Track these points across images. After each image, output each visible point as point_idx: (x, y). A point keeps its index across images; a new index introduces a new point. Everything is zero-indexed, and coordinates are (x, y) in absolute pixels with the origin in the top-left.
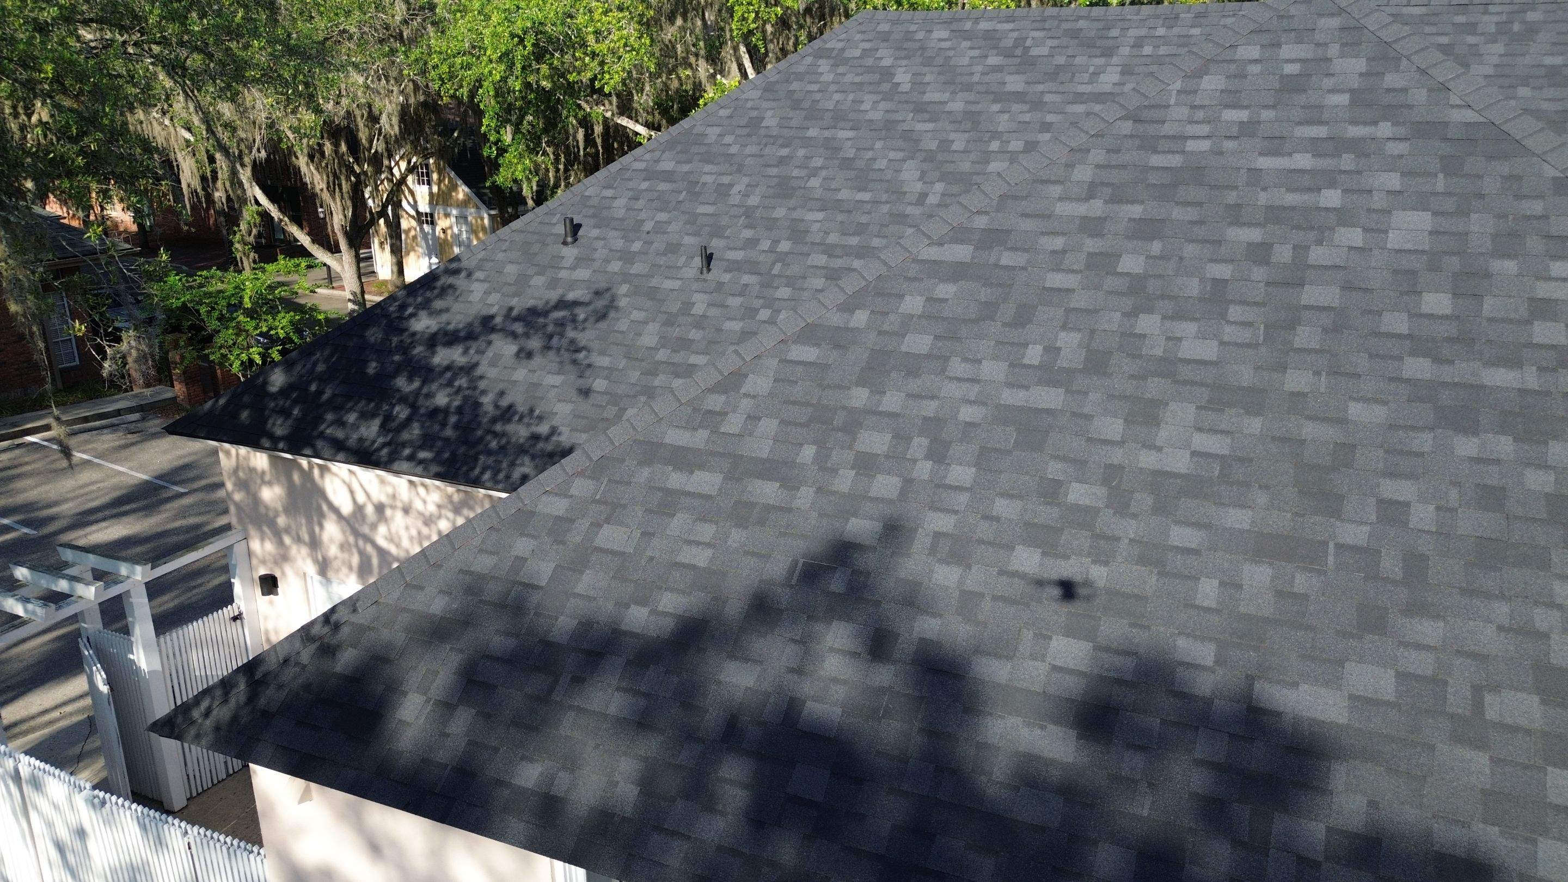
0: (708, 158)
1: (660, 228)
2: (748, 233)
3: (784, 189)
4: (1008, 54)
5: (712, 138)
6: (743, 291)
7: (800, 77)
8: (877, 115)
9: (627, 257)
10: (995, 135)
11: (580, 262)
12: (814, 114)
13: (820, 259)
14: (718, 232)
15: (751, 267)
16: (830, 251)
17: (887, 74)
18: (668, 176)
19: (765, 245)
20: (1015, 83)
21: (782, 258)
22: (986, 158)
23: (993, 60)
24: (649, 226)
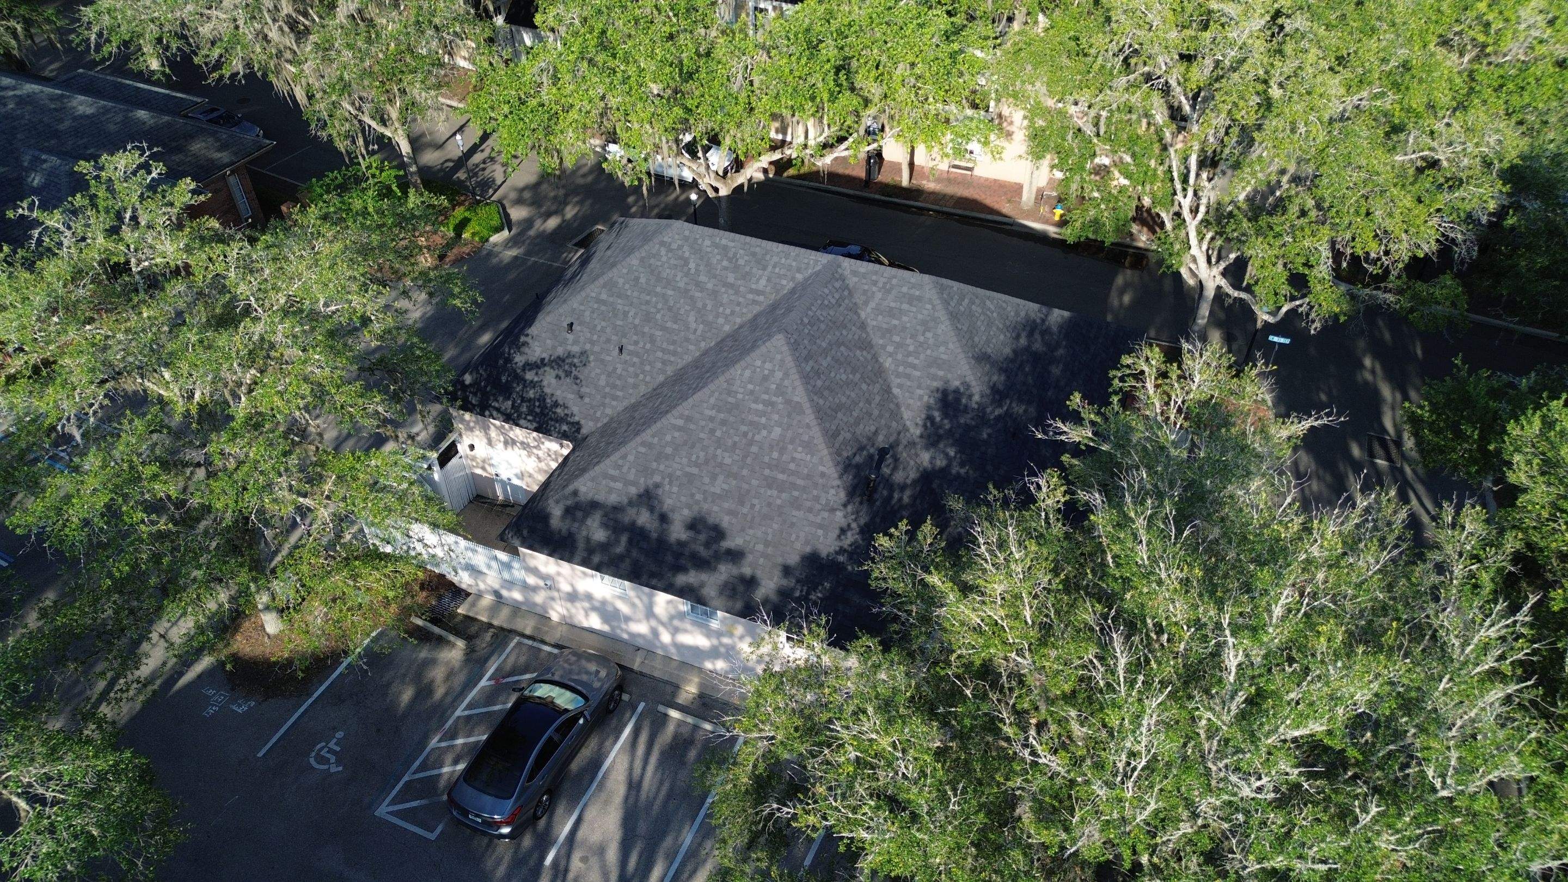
0: (619, 296)
1: (603, 330)
2: (635, 338)
3: (648, 318)
4: (730, 260)
5: (620, 285)
6: (634, 365)
7: (654, 256)
8: (681, 285)
9: (593, 343)
10: (722, 305)
11: (575, 342)
12: (659, 279)
13: (659, 354)
14: (624, 336)
15: (637, 354)
16: (663, 351)
17: (686, 262)
18: (604, 302)
19: (641, 345)
20: (731, 278)
21: (647, 351)
23: (725, 263)
24: (599, 328)
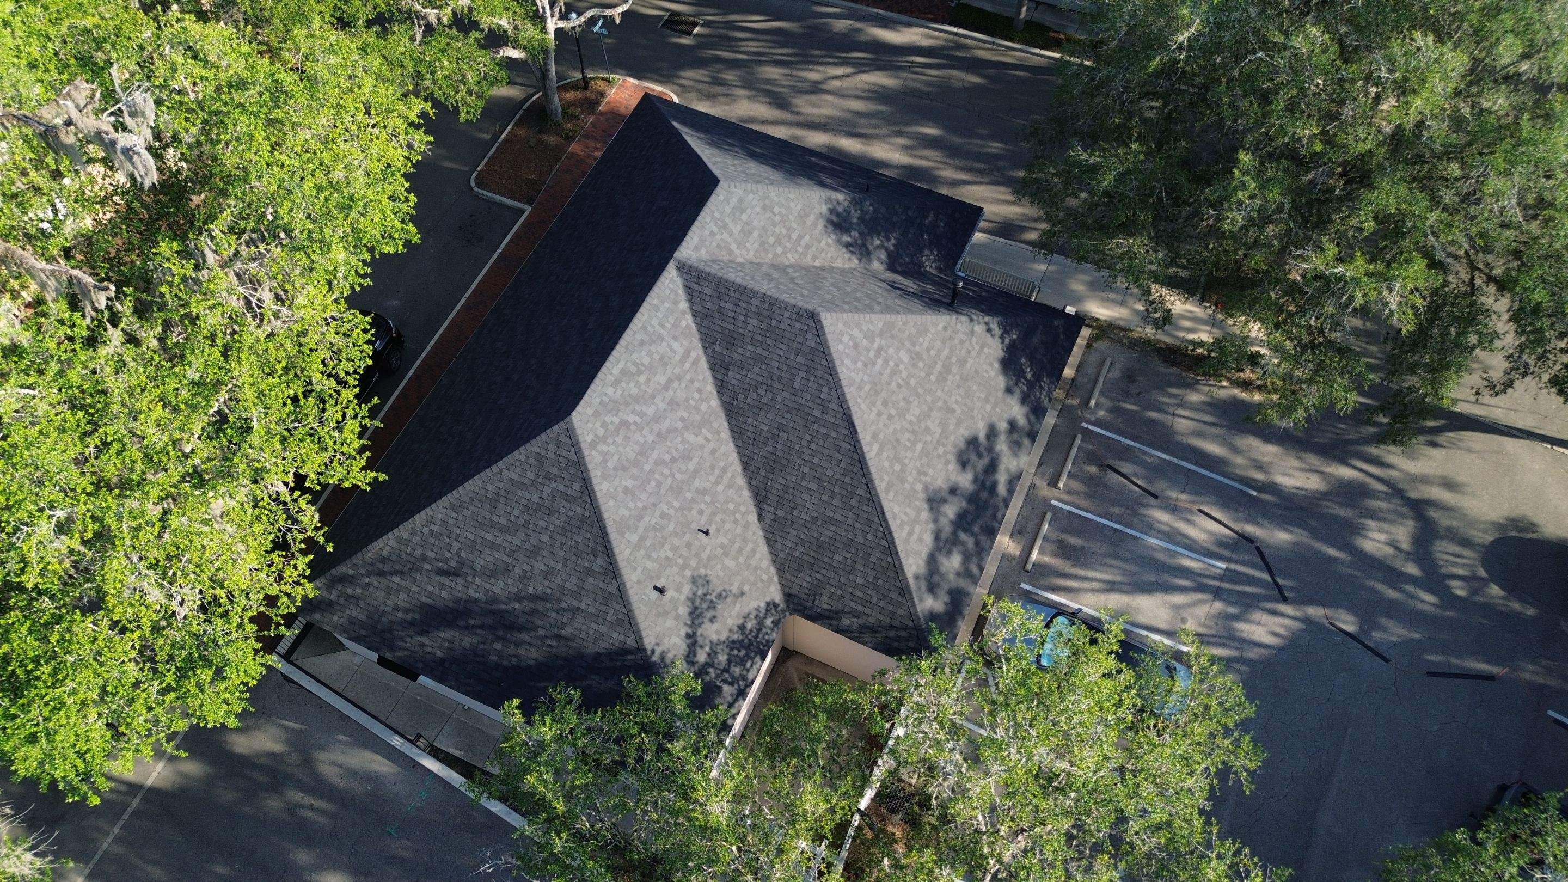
3: (676, 490)
4: (639, 373)
5: (626, 513)
6: (723, 521)
7: (605, 461)
8: (650, 438)
9: (684, 567)
11: (678, 589)
12: (636, 463)
13: (720, 488)
14: (688, 524)
15: (714, 514)
17: (624, 424)
18: (642, 538)
20: (661, 379)
21: (713, 502)
22: (697, 409)
23: (641, 379)
